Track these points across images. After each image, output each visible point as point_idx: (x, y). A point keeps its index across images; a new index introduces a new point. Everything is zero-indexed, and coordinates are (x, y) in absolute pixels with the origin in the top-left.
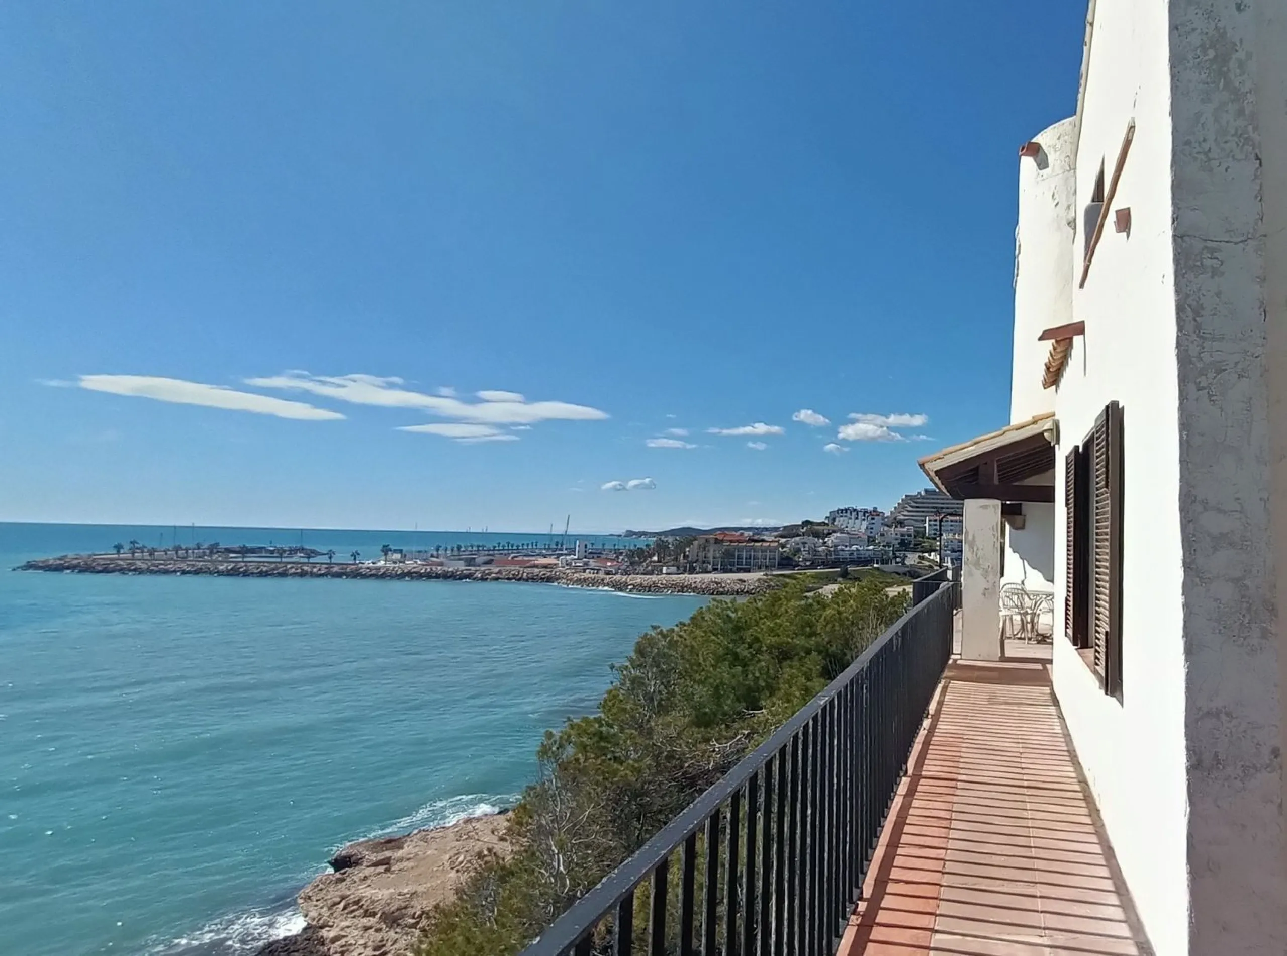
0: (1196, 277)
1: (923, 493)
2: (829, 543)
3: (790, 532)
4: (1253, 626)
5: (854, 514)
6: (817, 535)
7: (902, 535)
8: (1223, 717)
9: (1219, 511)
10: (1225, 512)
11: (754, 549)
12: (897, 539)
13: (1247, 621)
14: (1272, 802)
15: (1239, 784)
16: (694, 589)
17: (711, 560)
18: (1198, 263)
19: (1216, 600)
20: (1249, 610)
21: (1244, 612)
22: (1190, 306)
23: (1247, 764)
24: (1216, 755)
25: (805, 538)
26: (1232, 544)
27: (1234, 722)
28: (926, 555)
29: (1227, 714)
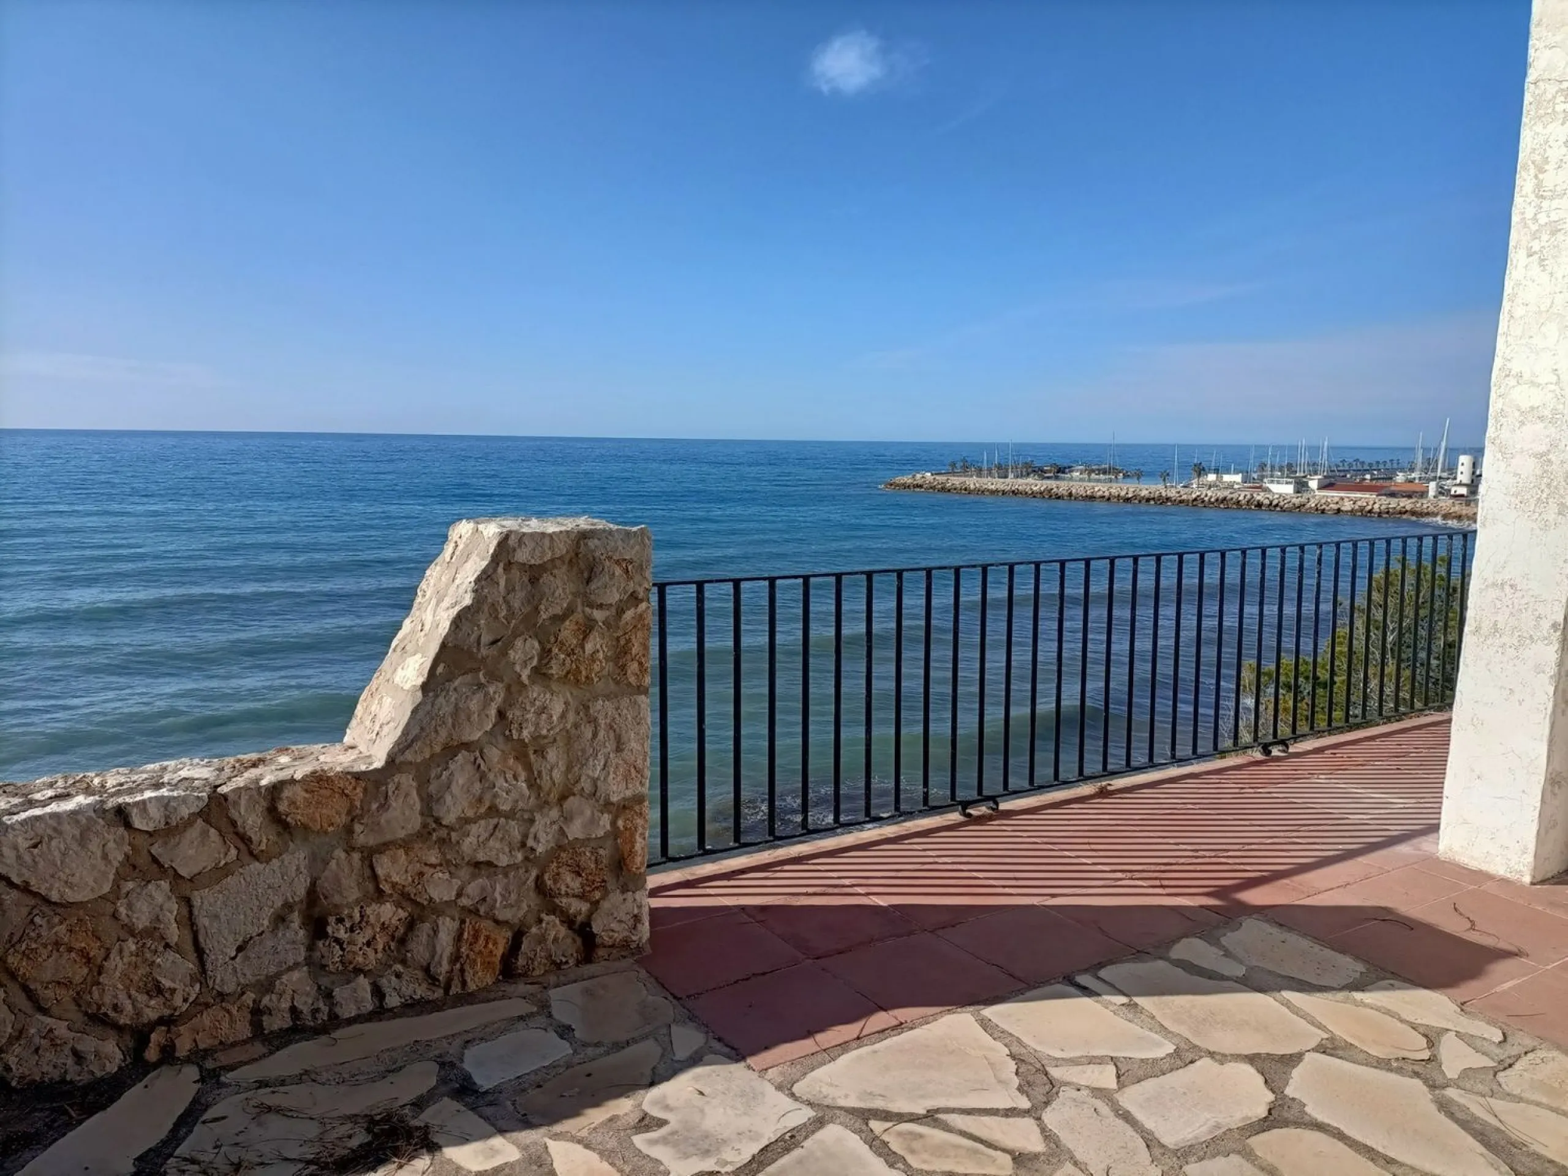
0: (1545, 128)
4: (1551, 500)
8: (1507, 588)
9: (1533, 384)
10: (1539, 385)
13: (1545, 495)
14: (1544, 672)
15: (1511, 652)
18: (1550, 111)
19: (1516, 475)
20: (1549, 485)
21: (1543, 487)
22: (1533, 162)
23: (1525, 635)
24: (1495, 624)
26: (1541, 418)
27: (1519, 594)
29: (1511, 586)
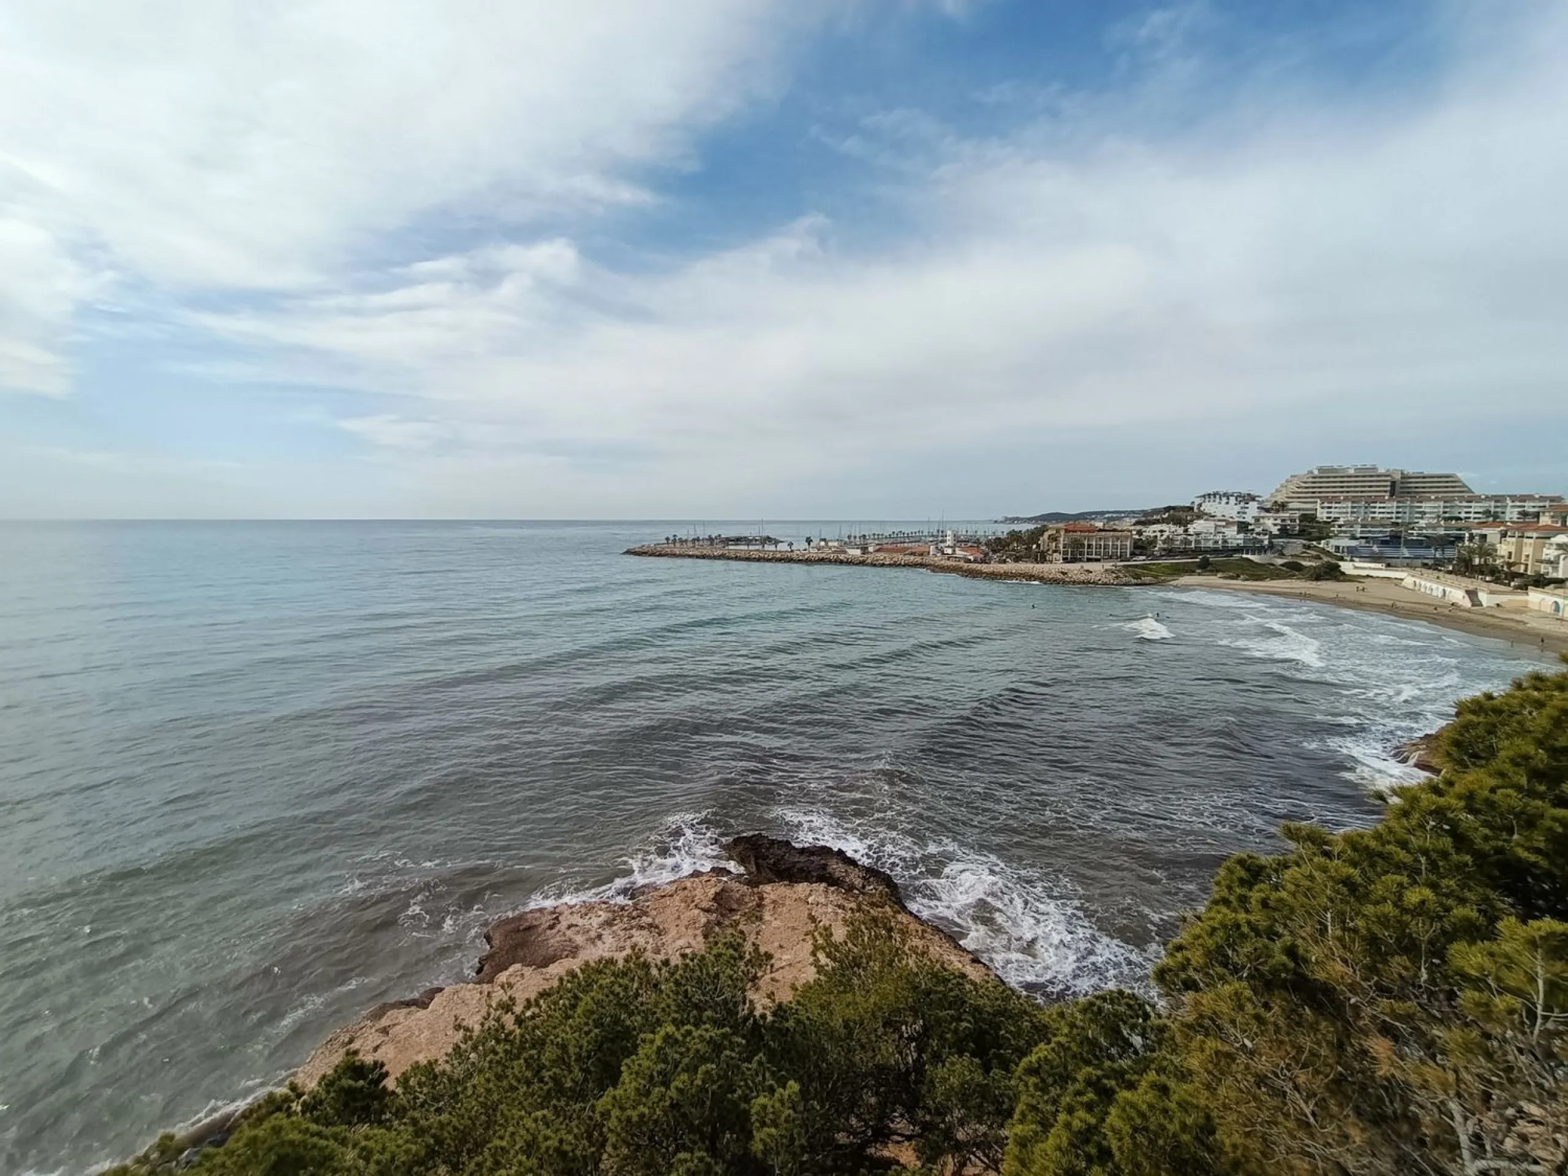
1: (1316, 472)
2: (1191, 531)
3: (1146, 518)
5: (1224, 500)
6: (1178, 522)
7: (1283, 520)
11: (1106, 539)
12: (1275, 525)
16: (1041, 579)
17: (1062, 549)
25: (1164, 527)
28: (1315, 543)
